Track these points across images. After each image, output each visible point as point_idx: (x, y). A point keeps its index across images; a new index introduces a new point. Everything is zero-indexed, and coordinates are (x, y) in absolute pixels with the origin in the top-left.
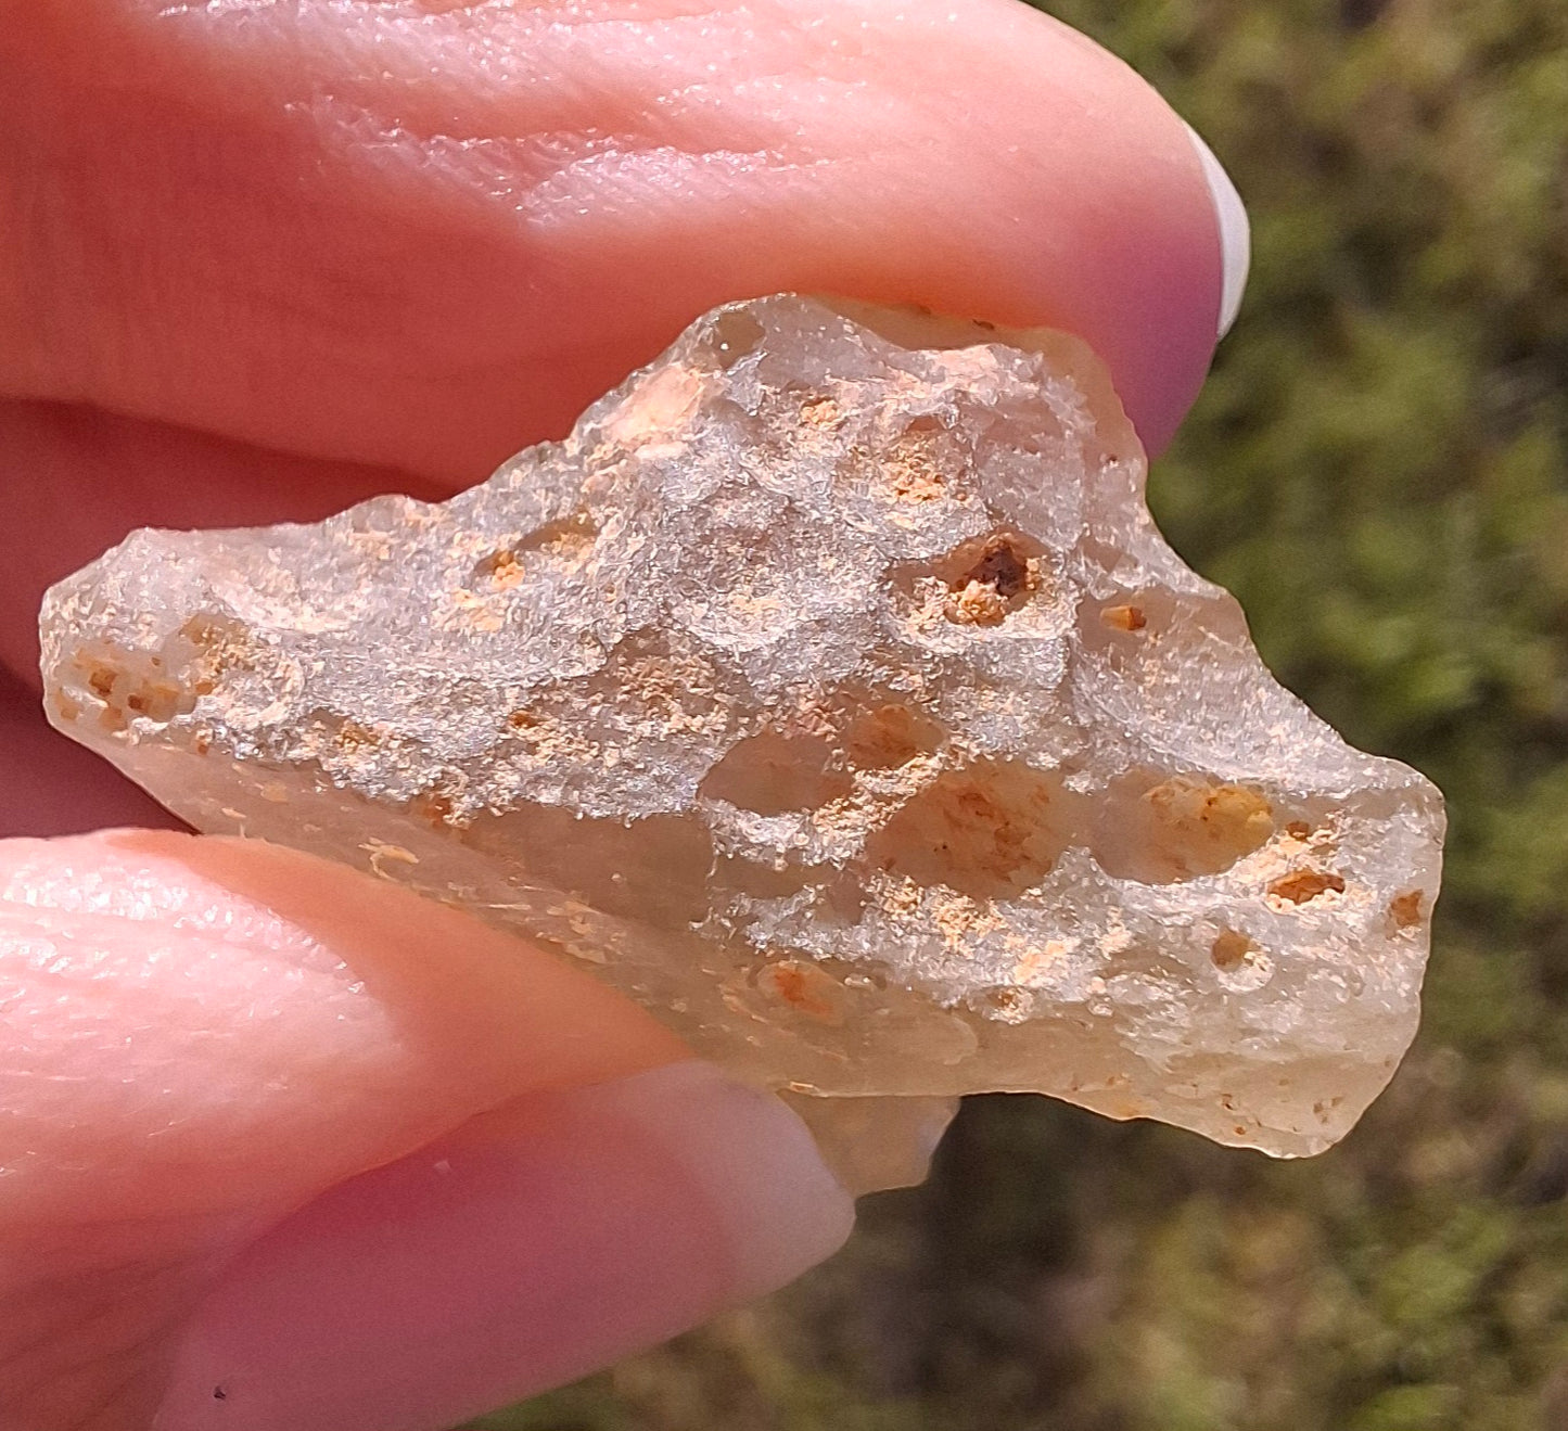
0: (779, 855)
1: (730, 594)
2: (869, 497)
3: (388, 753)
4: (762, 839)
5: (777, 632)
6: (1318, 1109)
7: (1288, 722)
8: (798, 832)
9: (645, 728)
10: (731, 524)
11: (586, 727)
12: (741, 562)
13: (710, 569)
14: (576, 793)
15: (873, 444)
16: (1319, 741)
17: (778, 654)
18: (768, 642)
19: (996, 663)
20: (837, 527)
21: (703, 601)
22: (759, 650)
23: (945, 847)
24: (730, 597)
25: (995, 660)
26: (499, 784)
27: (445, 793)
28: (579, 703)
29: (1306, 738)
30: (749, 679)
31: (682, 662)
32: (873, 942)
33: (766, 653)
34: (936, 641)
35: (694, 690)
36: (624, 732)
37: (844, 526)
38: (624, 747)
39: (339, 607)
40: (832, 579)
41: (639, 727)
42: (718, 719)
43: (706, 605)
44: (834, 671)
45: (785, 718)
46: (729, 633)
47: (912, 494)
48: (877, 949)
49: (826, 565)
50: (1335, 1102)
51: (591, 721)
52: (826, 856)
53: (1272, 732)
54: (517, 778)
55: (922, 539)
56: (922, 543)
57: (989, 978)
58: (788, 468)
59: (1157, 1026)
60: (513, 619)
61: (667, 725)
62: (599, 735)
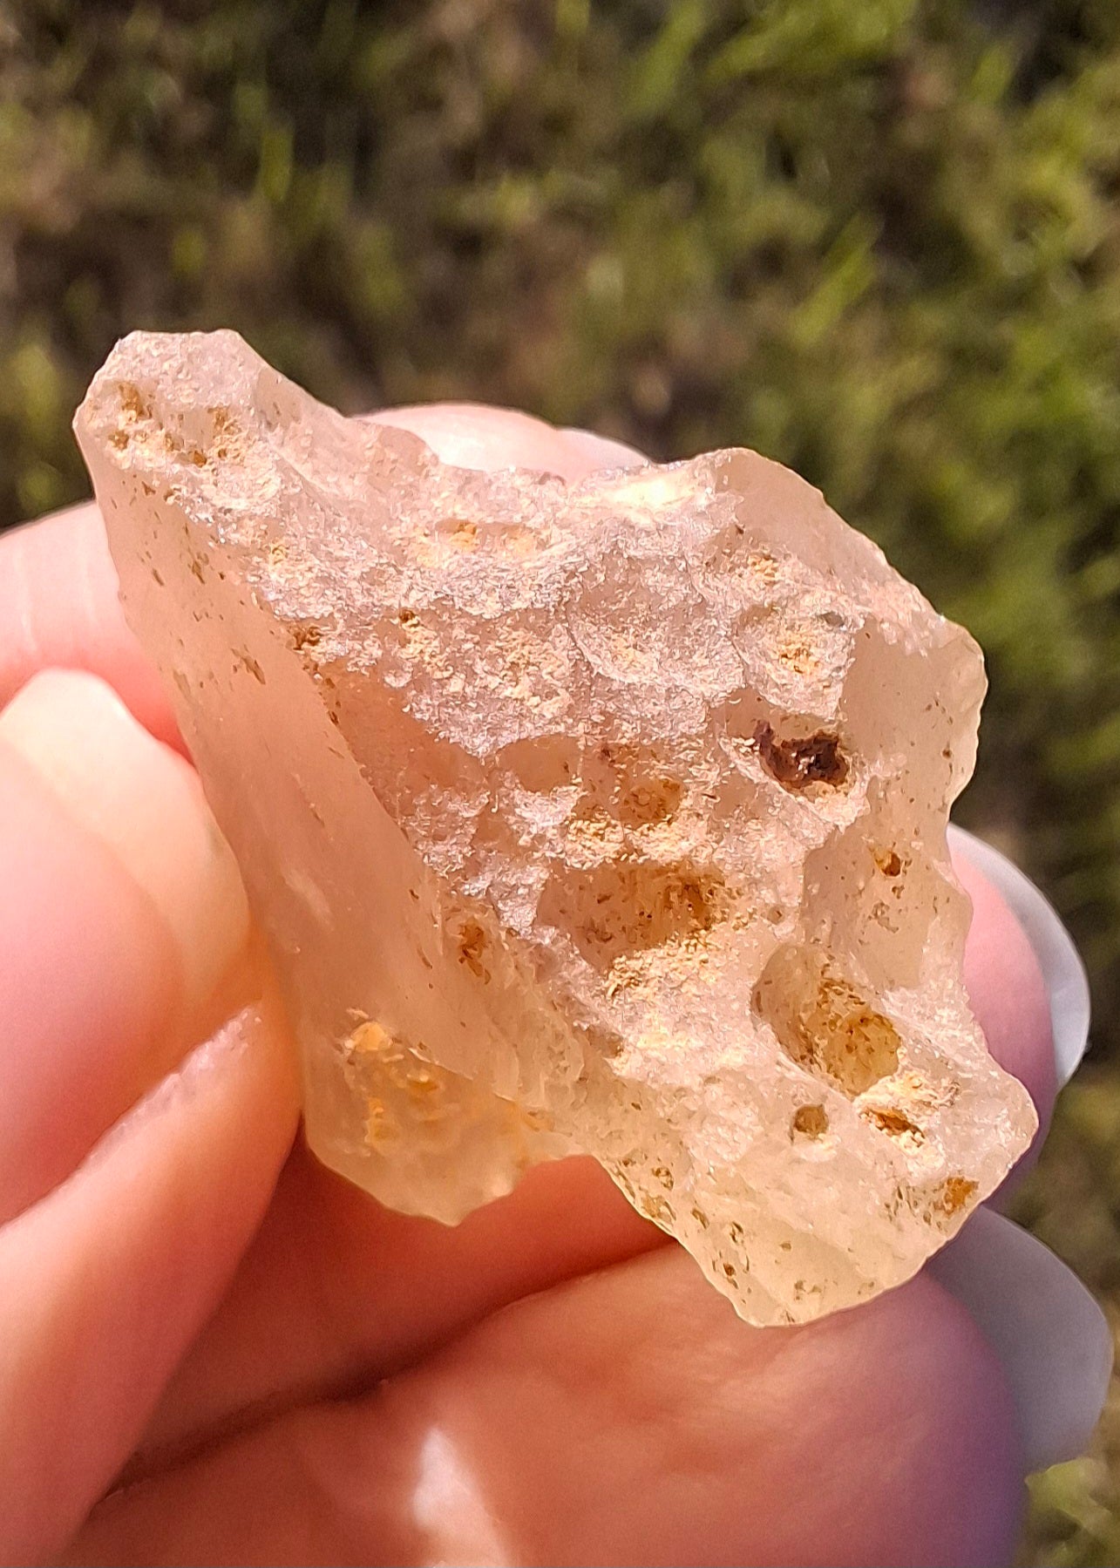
0: (529, 833)
1: (617, 634)
2: (759, 642)
3: (301, 578)
4: (524, 815)
5: (632, 678)
6: (799, 1286)
7: (955, 1013)
8: (553, 828)
9: (493, 682)
10: (651, 589)
11: (453, 652)
12: (639, 619)
13: (614, 608)
14: (414, 692)
15: (787, 610)
16: (970, 1039)
17: (624, 693)
18: (622, 679)
19: (775, 808)
20: (724, 641)
21: (595, 625)
22: (613, 680)
23: (649, 916)
24: (615, 636)
25: (776, 805)
26: (364, 648)
27: (323, 630)
28: (458, 632)
29: (962, 1030)
30: (592, 694)
31: (552, 651)
32: (554, 942)
33: (615, 686)
34: (743, 763)
35: (546, 677)
36: (476, 674)
37: (730, 643)
38: (469, 684)
39: (330, 479)
40: (696, 673)
41: (490, 678)
42: (551, 708)
43: (595, 628)
44: (656, 729)
45: (600, 737)
46: (599, 656)
47: (790, 663)
48: (554, 949)
49: (697, 661)
50: (814, 1289)
51: (459, 651)
52: (562, 856)
53: (939, 1012)
54: (380, 653)
55: (779, 692)
56: (776, 694)
57: (620, 1027)
58: (715, 584)
59: (720, 1140)
60: (448, 567)
61: (510, 689)
62: (459, 663)
